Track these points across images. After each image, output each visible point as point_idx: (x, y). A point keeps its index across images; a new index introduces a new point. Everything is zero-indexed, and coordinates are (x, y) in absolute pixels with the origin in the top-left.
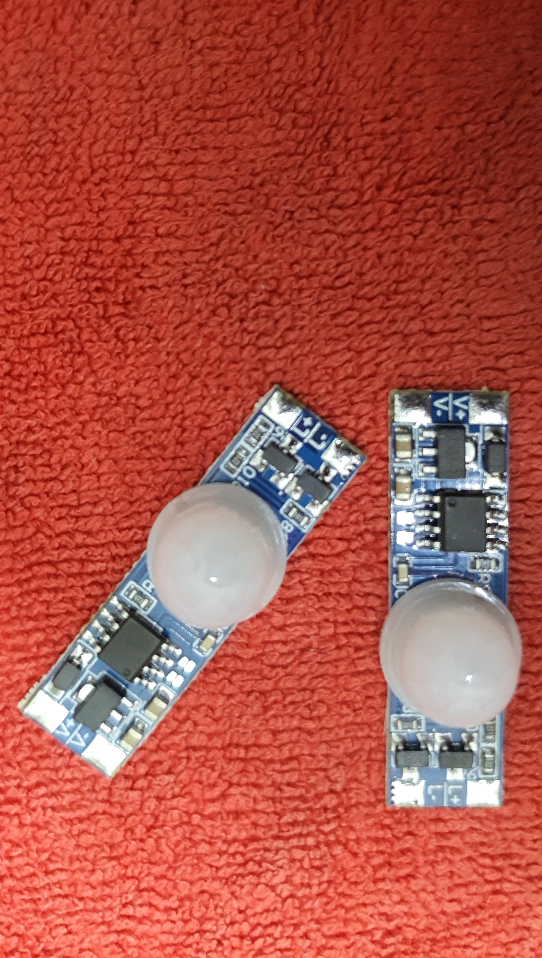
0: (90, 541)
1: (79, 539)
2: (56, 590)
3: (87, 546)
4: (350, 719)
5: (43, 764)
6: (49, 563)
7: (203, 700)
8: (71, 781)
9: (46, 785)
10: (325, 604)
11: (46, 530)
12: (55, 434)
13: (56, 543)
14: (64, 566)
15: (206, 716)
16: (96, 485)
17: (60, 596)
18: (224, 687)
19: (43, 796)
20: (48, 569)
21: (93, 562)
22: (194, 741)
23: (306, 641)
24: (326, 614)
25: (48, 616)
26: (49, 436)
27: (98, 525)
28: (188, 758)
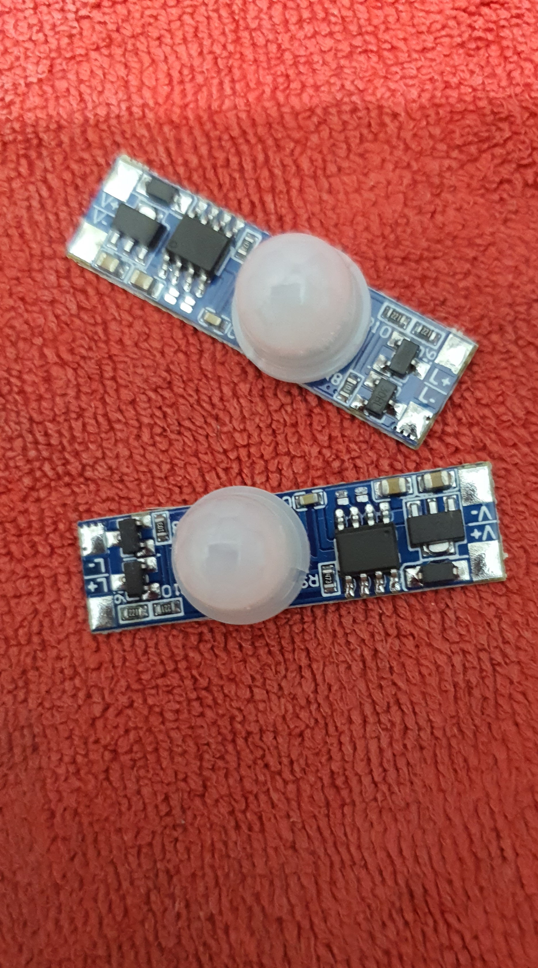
0: (294, 193)
1: (295, 183)
2: (241, 169)
3: (288, 192)
4: (158, 474)
5: (71, 190)
6: (267, 159)
7: (154, 328)
8: (58, 220)
9: (50, 197)
10: (265, 432)
11: (298, 150)
12: (394, 141)
13: (288, 161)
14: (265, 173)
15: (139, 334)
16: (349, 189)
17: (237, 175)
18: (171, 346)
19: (40, 195)
20: (261, 158)
21: (274, 200)
22: (113, 326)
23: (227, 420)
24: (256, 435)
25: (215, 167)
26: (391, 136)
27: (311, 198)
28: (95, 324)
